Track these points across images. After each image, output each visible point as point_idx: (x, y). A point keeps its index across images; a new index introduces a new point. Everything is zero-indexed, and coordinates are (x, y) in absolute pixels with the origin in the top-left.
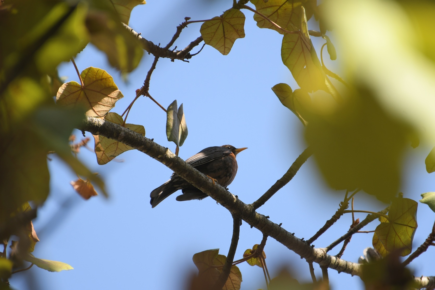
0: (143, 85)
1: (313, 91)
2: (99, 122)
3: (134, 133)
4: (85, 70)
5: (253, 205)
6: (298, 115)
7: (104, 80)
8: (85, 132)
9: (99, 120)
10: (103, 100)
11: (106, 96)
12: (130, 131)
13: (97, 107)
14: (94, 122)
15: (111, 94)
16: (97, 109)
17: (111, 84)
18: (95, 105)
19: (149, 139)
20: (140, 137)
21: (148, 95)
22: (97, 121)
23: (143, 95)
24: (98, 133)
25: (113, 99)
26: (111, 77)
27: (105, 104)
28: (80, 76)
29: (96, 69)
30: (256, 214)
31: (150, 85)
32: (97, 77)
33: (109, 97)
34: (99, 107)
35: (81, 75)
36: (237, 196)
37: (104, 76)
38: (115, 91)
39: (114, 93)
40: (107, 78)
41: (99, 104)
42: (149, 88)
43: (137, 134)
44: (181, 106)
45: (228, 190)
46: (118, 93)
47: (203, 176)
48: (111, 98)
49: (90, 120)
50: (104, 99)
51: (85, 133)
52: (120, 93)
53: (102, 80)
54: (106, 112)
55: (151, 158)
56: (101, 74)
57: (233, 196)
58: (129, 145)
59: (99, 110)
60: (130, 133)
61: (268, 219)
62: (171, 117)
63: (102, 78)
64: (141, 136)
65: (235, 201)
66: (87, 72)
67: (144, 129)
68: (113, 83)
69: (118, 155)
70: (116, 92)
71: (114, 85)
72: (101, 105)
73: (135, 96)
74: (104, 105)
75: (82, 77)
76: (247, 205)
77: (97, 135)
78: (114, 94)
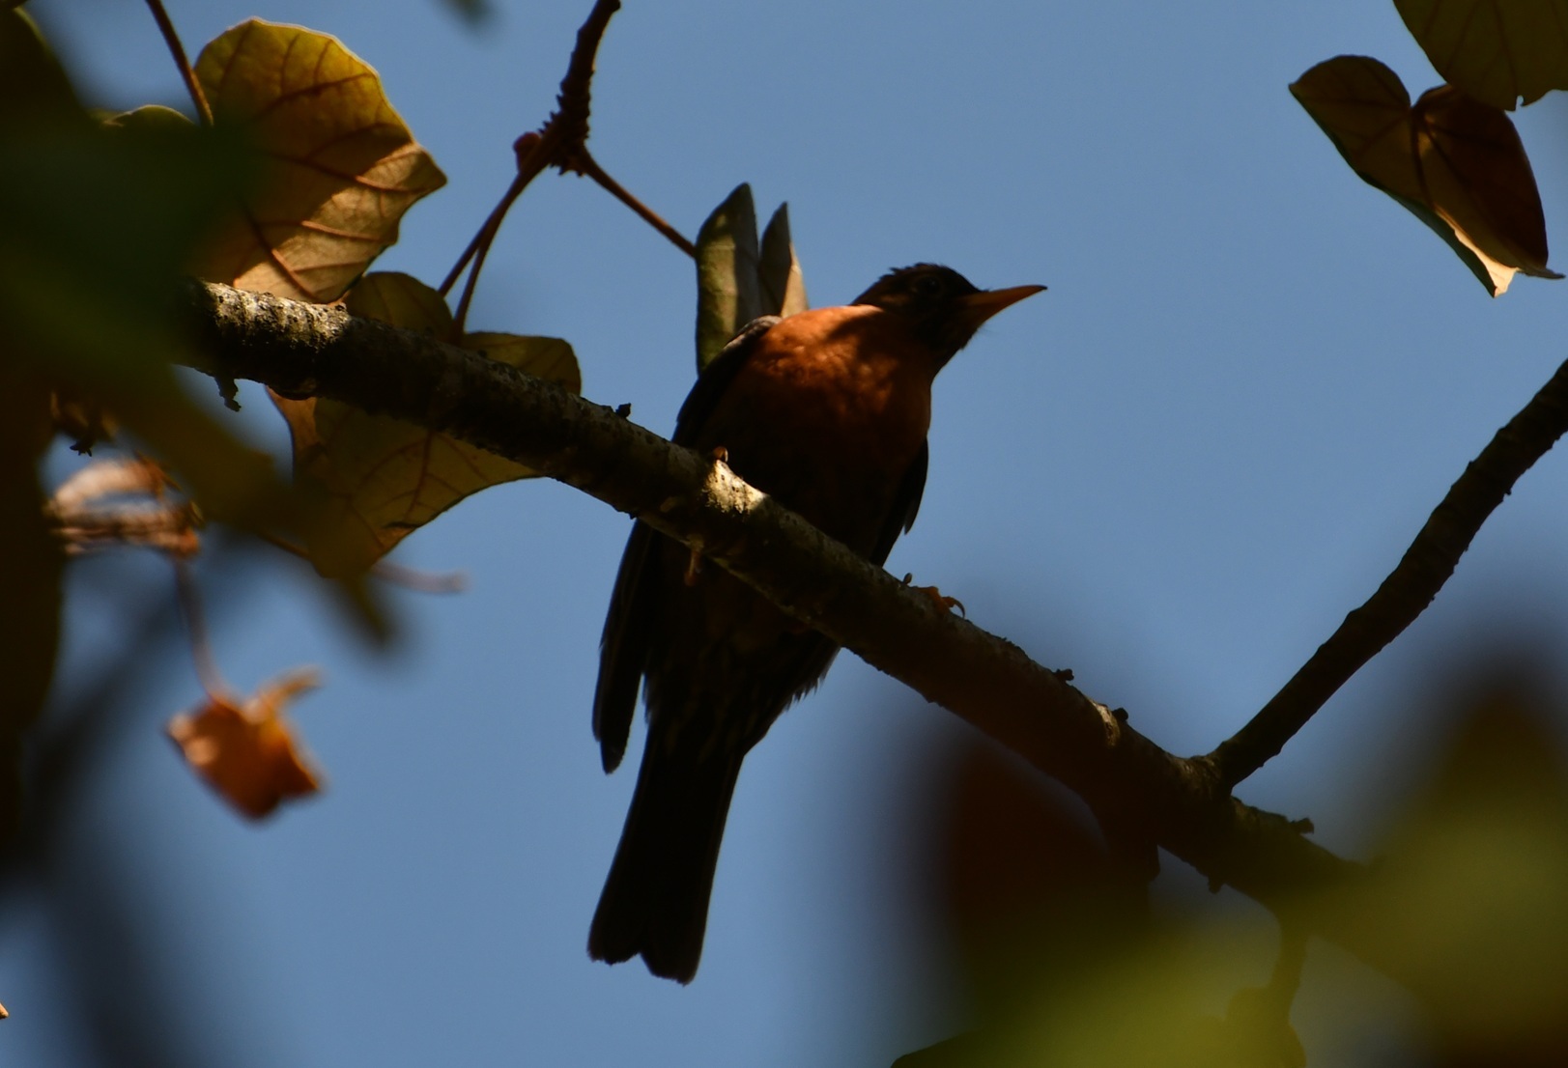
0: (557, 109)
1: (1520, 100)
2: (316, 324)
3: (514, 376)
4: (219, 40)
5: (1214, 760)
6: (1453, 232)
7: (332, 92)
8: (239, 382)
9: (311, 311)
10: (328, 207)
11: (348, 181)
12: (495, 367)
13: (299, 247)
14: (284, 322)
15: (373, 171)
16: (296, 258)
17: (369, 114)
18: (285, 238)
19: (604, 407)
20: (553, 398)
21: (586, 166)
22: (300, 315)
23: (557, 170)
24: (313, 387)
25: (385, 201)
26: (367, 75)
27: (340, 227)
28: (194, 77)
29: (282, 30)
30: (1238, 811)
31: (593, 105)
32: (292, 75)
33: (363, 187)
34: (307, 246)
35: (197, 68)
36: (1120, 715)
37: (331, 71)
38: (396, 154)
39: (392, 166)
40: (346, 80)
41: (309, 231)
42: (591, 121)
43: (531, 384)
44: (781, 217)
45: (1071, 677)
46: (413, 160)
47: (923, 606)
48: (375, 190)
49: (263, 312)
50: (333, 203)
51: (235, 389)
52: (424, 161)
53: (317, 90)
54: (350, 277)
55: (623, 513)
56: (313, 59)
57: (1102, 710)
58: (490, 450)
59: (311, 265)
60: (497, 376)
61: (1308, 836)
62: (727, 283)
63: (321, 80)
64: (556, 393)
65: (1112, 739)
66: (228, 49)
67: (574, 361)
68: (379, 108)
69: (433, 517)
70: (402, 158)
71: (386, 118)
72: (319, 233)
73: (512, 172)
74: (337, 231)
75: (205, 83)
76: (1182, 764)
77: (304, 396)
78: (390, 170)
